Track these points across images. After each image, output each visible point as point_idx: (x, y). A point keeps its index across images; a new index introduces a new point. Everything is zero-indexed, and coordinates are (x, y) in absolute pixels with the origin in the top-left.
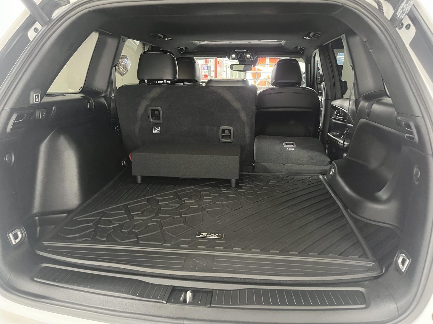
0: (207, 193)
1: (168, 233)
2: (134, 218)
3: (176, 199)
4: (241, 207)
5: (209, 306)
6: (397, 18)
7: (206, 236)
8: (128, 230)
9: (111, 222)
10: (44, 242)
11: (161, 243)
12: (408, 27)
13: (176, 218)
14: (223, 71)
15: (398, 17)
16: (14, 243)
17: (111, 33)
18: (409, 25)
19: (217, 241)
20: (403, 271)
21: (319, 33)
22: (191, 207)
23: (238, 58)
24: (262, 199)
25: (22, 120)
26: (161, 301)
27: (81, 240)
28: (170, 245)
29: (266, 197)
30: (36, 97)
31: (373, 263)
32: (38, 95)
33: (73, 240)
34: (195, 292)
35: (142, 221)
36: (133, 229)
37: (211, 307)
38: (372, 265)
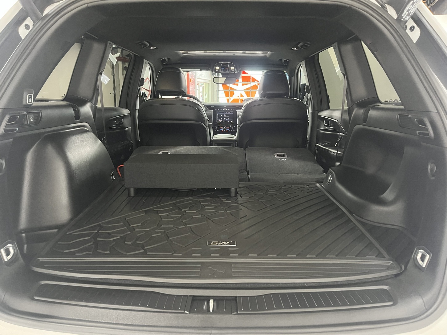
0: (208, 203)
1: (175, 243)
2: (136, 230)
3: (176, 210)
4: (246, 215)
7: (218, 244)
8: (132, 242)
9: (111, 235)
10: (39, 258)
11: (171, 254)
12: (412, 28)
13: (180, 228)
14: (195, 89)
15: (403, 19)
16: (6, 260)
17: (98, 38)
18: (414, 27)
19: (230, 249)
20: (424, 266)
22: (194, 217)
23: (222, 70)
24: (265, 207)
25: (14, 122)
26: (183, 311)
27: (82, 254)
28: (181, 255)
29: (269, 205)
30: (29, 97)
31: (391, 262)
32: (31, 96)
33: (72, 255)
34: (217, 299)
35: (145, 233)
36: (137, 240)
37: (237, 314)
38: (390, 264)
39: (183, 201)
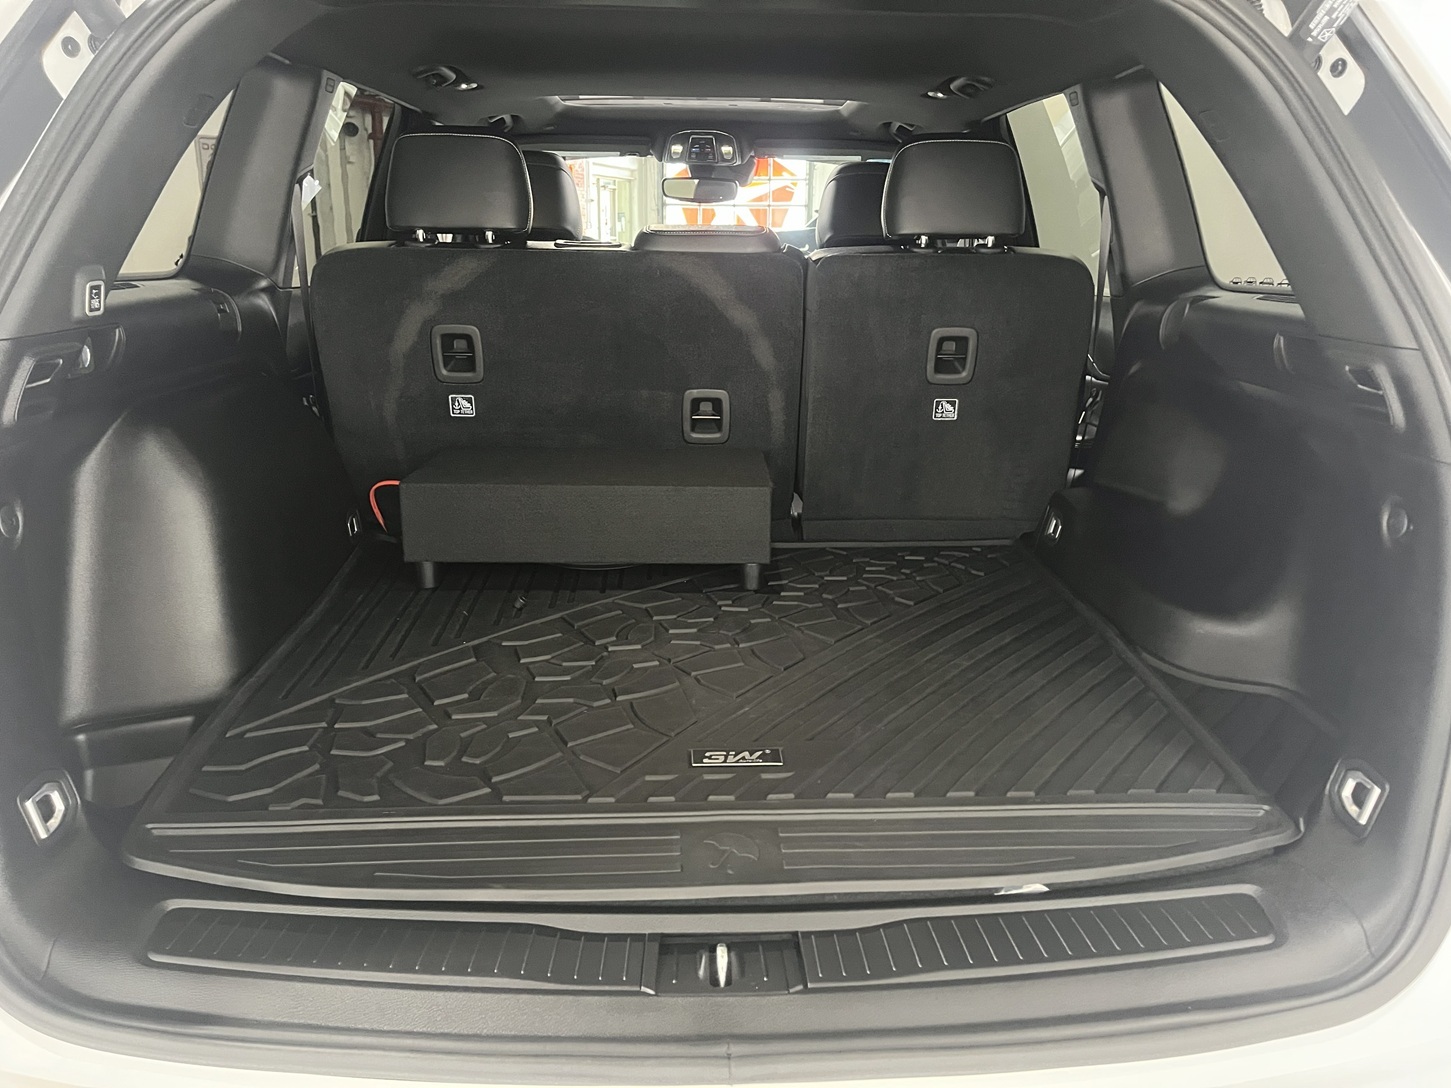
0: (675, 616)
1: (589, 760)
2: (454, 717)
3: (575, 643)
4: (802, 656)
5: (800, 987)
6: (1310, 39)
7: (725, 762)
8: (448, 759)
9: (373, 735)
10: (150, 826)
11: (579, 797)
12: (1340, 68)
13: (599, 707)
14: (587, 201)
15: (1312, 37)
16: (43, 835)
17: (287, 62)
18: (1344, 63)
19: (764, 776)
20: (1363, 821)
21: (986, 79)
22: (635, 666)
23: (693, 156)
24: (860, 627)
25: (48, 380)
26: (637, 989)
27: (289, 808)
28: (612, 800)
29: (872, 621)
30: (91, 293)
31: (1266, 807)
32: (98, 287)
33: (257, 810)
34: (740, 945)
35: (484, 726)
36: (463, 752)
37: (806, 991)
38: (1262, 813)
39: (593, 612)
